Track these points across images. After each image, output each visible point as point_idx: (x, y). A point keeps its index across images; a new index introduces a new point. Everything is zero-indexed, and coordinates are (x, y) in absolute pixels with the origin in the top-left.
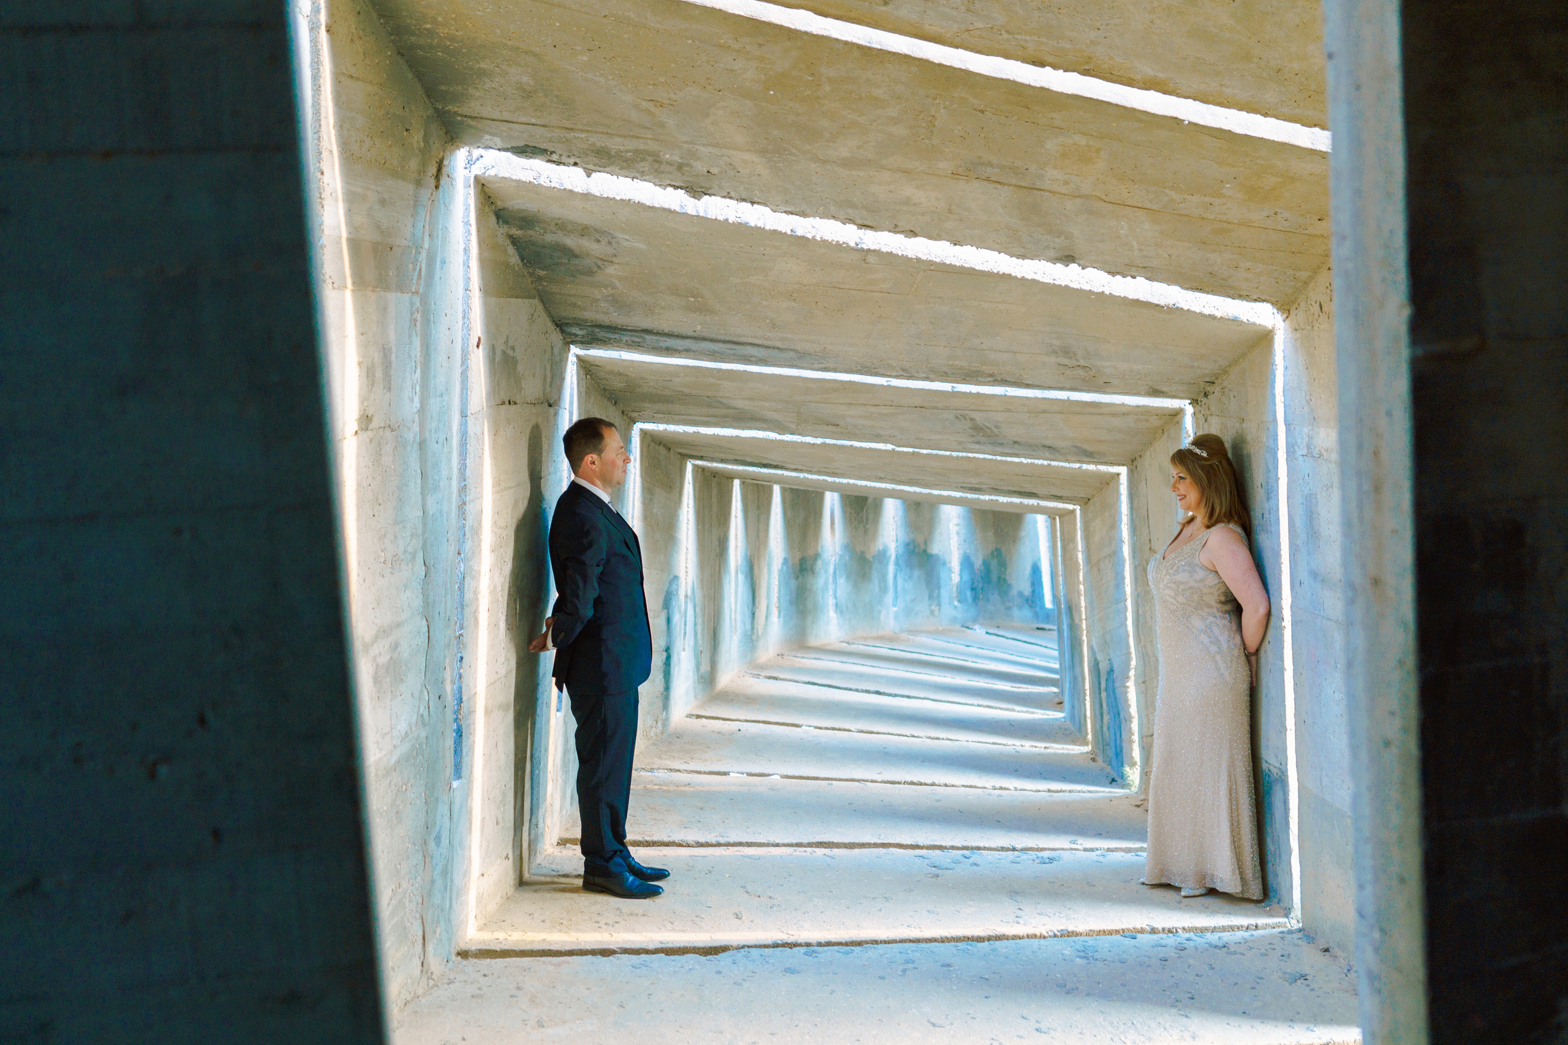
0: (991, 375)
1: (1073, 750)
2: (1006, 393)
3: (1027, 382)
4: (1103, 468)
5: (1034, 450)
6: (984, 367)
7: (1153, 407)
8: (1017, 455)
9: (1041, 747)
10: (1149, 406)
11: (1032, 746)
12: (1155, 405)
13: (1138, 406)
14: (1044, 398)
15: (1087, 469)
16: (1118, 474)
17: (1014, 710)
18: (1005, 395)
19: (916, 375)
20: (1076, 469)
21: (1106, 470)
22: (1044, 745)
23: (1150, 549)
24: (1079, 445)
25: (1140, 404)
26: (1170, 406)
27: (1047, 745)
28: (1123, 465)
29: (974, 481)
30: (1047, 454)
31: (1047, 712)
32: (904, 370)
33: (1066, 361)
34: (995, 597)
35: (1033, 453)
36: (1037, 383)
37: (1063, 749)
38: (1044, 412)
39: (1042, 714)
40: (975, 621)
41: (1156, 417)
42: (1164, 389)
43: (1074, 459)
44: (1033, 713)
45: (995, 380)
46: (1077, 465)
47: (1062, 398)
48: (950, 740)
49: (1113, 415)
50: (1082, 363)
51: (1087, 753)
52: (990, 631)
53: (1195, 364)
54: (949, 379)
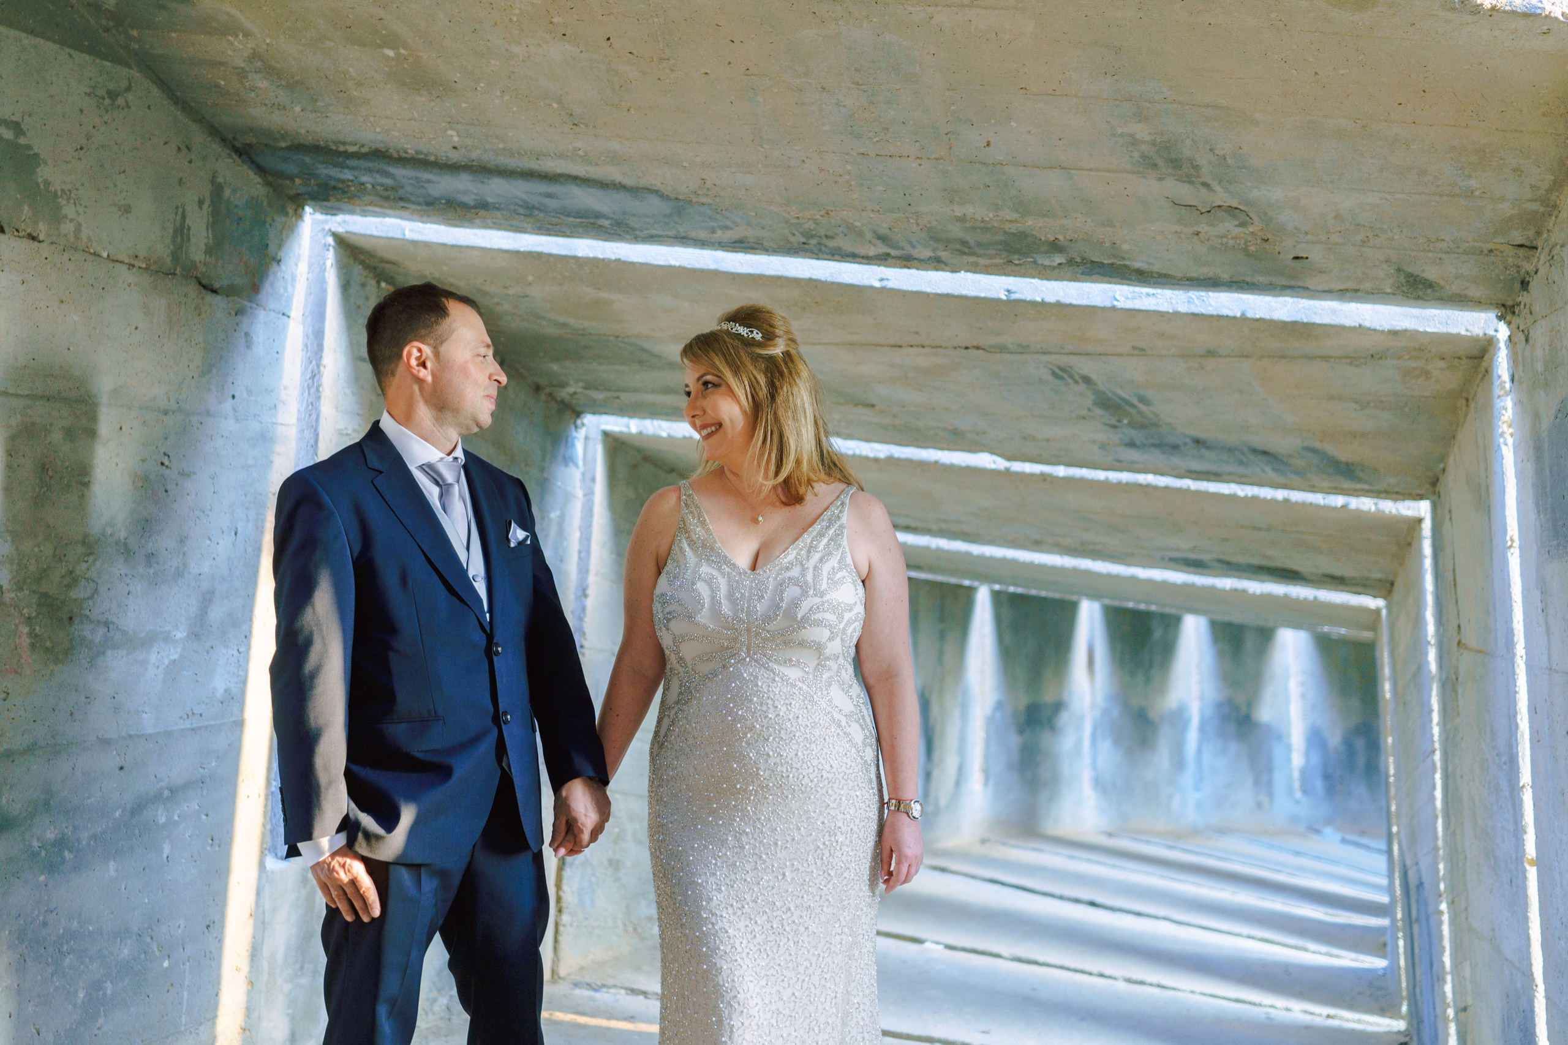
0: (1055, 247)
1: (1377, 1025)
2: (1116, 303)
3: (1138, 265)
4: (1389, 507)
5: (1241, 463)
6: (1030, 222)
7: (1426, 333)
8: (1216, 477)
9: (1320, 1015)
10: (1417, 332)
11: (1306, 1012)
12: (1428, 330)
13: (1394, 333)
14: (1194, 315)
15: (1357, 510)
16: (1420, 521)
17: (1306, 950)
18: (1114, 308)
19: (915, 253)
20: (1335, 509)
21: (1394, 511)
22: (1326, 1010)
23: (1459, 643)
24: (1317, 445)
25: (1398, 328)
26: (1463, 333)
27: (1332, 1011)
28: (1421, 497)
29: (1183, 544)
30: (1271, 474)
31: (1362, 957)
32: (883, 239)
33: (1185, 192)
34: (1360, 790)
35: (1241, 470)
36: (1157, 267)
37: (1359, 1021)
38: (1211, 354)
39: (1352, 960)
40: (1329, 822)
41: (1442, 364)
42: (1431, 273)
43: (1325, 484)
44: (1337, 956)
45: (1071, 262)
46: (1338, 500)
47: (1230, 313)
48: (1163, 987)
49: (1353, 359)
50: (1221, 197)
51: (1399, 1032)
52: (1349, 837)
53: (1473, 183)
54: (983, 261)
